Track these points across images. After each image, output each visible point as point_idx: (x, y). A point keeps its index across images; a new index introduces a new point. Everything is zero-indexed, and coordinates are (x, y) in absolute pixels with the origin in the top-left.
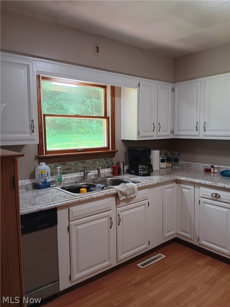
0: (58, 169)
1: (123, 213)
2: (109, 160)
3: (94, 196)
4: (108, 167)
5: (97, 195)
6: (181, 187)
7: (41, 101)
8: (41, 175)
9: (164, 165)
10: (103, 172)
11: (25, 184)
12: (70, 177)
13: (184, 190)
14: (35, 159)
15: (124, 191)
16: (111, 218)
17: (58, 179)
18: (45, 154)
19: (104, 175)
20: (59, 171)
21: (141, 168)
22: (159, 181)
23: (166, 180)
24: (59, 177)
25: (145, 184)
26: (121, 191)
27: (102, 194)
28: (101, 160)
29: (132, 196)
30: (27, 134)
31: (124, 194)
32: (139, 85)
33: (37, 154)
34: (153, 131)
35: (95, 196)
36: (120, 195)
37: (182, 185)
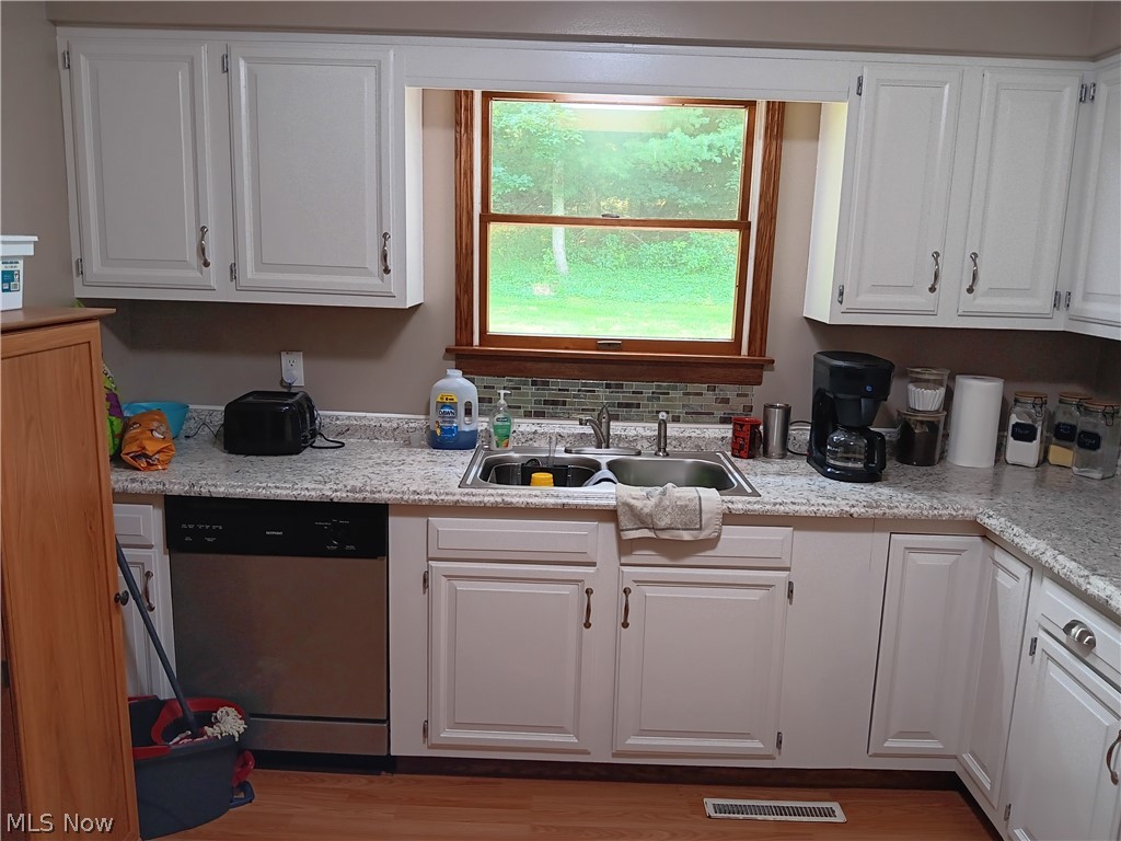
0: (502, 396)
1: (650, 591)
2: (730, 391)
3: (515, 500)
4: (724, 421)
5: (530, 500)
6: (995, 563)
7: (472, 172)
8: (440, 406)
9: (1024, 452)
10: (693, 435)
11: (406, 426)
12: (557, 430)
13: (1002, 578)
14: (445, 358)
15: (646, 510)
16: (589, 592)
17: (495, 427)
18: (480, 345)
19: (698, 446)
20: (502, 401)
21: (837, 445)
22: (853, 510)
23: (902, 510)
24: (499, 423)
25: (768, 507)
26: (631, 508)
27: (551, 501)
28: (692, 388)
29: (686, 536)
30: (370, 274)
31: (642, 520)
32: (860, 85)
33: (451, 343)
34: (932, 289)
35: (521, 500)
36: (624, 521)
37: (1000, 556)
